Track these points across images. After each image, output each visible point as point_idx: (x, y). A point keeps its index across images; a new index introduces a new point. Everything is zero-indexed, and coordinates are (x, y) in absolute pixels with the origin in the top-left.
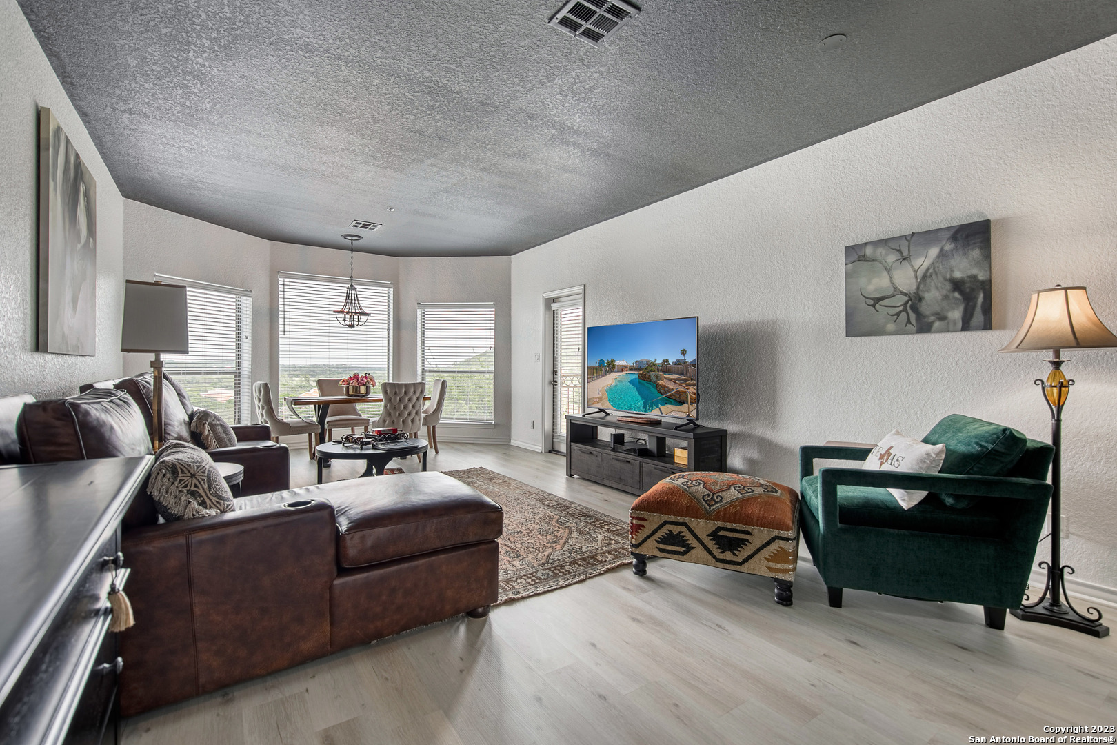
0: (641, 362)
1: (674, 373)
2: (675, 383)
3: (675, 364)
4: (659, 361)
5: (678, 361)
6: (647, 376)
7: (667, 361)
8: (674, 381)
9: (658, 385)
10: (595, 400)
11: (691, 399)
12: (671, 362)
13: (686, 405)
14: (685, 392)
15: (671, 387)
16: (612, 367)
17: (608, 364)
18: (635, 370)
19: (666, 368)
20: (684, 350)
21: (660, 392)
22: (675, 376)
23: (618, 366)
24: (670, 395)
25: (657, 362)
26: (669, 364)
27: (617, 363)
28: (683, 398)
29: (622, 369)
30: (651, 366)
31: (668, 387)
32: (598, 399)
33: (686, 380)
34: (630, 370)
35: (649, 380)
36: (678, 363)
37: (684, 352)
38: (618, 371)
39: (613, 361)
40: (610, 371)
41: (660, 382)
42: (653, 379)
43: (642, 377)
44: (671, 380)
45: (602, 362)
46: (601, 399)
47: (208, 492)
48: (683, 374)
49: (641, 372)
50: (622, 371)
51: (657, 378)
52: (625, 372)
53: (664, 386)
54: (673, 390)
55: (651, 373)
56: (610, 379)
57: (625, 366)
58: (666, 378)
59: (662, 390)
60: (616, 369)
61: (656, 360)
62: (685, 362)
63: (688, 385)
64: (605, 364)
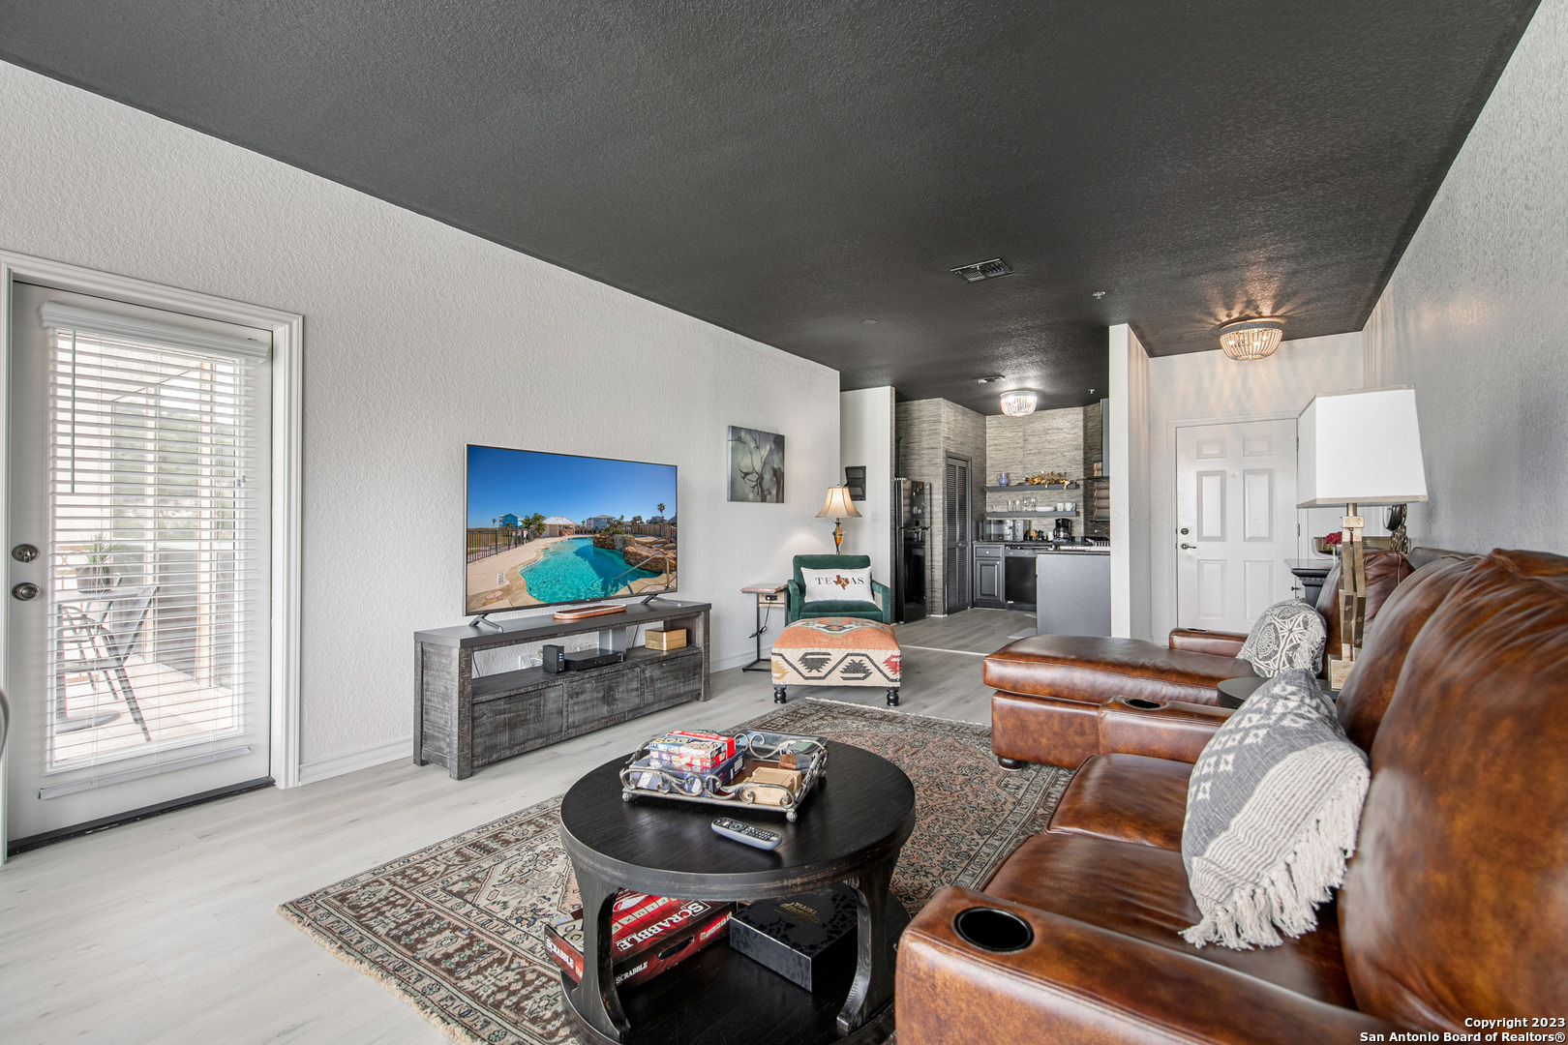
0: (597, 520)
1: (649, 535)
2: (651, 547)
3: (650, 522)
4: (628, 519)
5: (654, 518)
6: (608, 542)
7: (639, 518)
8: (650, 545)
9: (626, 553)
10: (491, 596)
11: (668, 566)
12: (644, 520)
13: (664, 575)
14: (663, 559)
15: (644, 553)
16: (535, 528)
17: (528, 524)
18: (590, 532)
19: (637, 528)
20: (661, 505)
21: (630, 563)
22: (650, 539)
23: (552, 526)
24: (644, 565)
25: (625, 520)
26: (642, 523)
27: (549, 521)
28: (660, 566)
29: (561, 531)
30: (615, 526)
31: (640, 555)
32: (500, 593)
33: (665, 543)
34: (577, 533)
35: (611, 547)
36: (654, 521)
37: (661, 508)
38: (551, 536)
39: (537, 518)
40: (532, 537)
41: (630, 549)
42: (619, 545)
43: (600, 544)
44: (644, 544)
45: (509, 521)
46: (507, 591)
48: (660, 536)
49: (599, 535)
50: (561, 535)
51: (625, 542)
52: (566, 537)
53: (636, 554)
54: (647, 557)
55: (615, 536)
56: (532, 551)
57: (567, 527)
58: (638, 542)
59: (630, 559)
60: (547, 532)
61: (622, 517)
62: (662, 520)
63: (666, 549)
64: (520, 524)
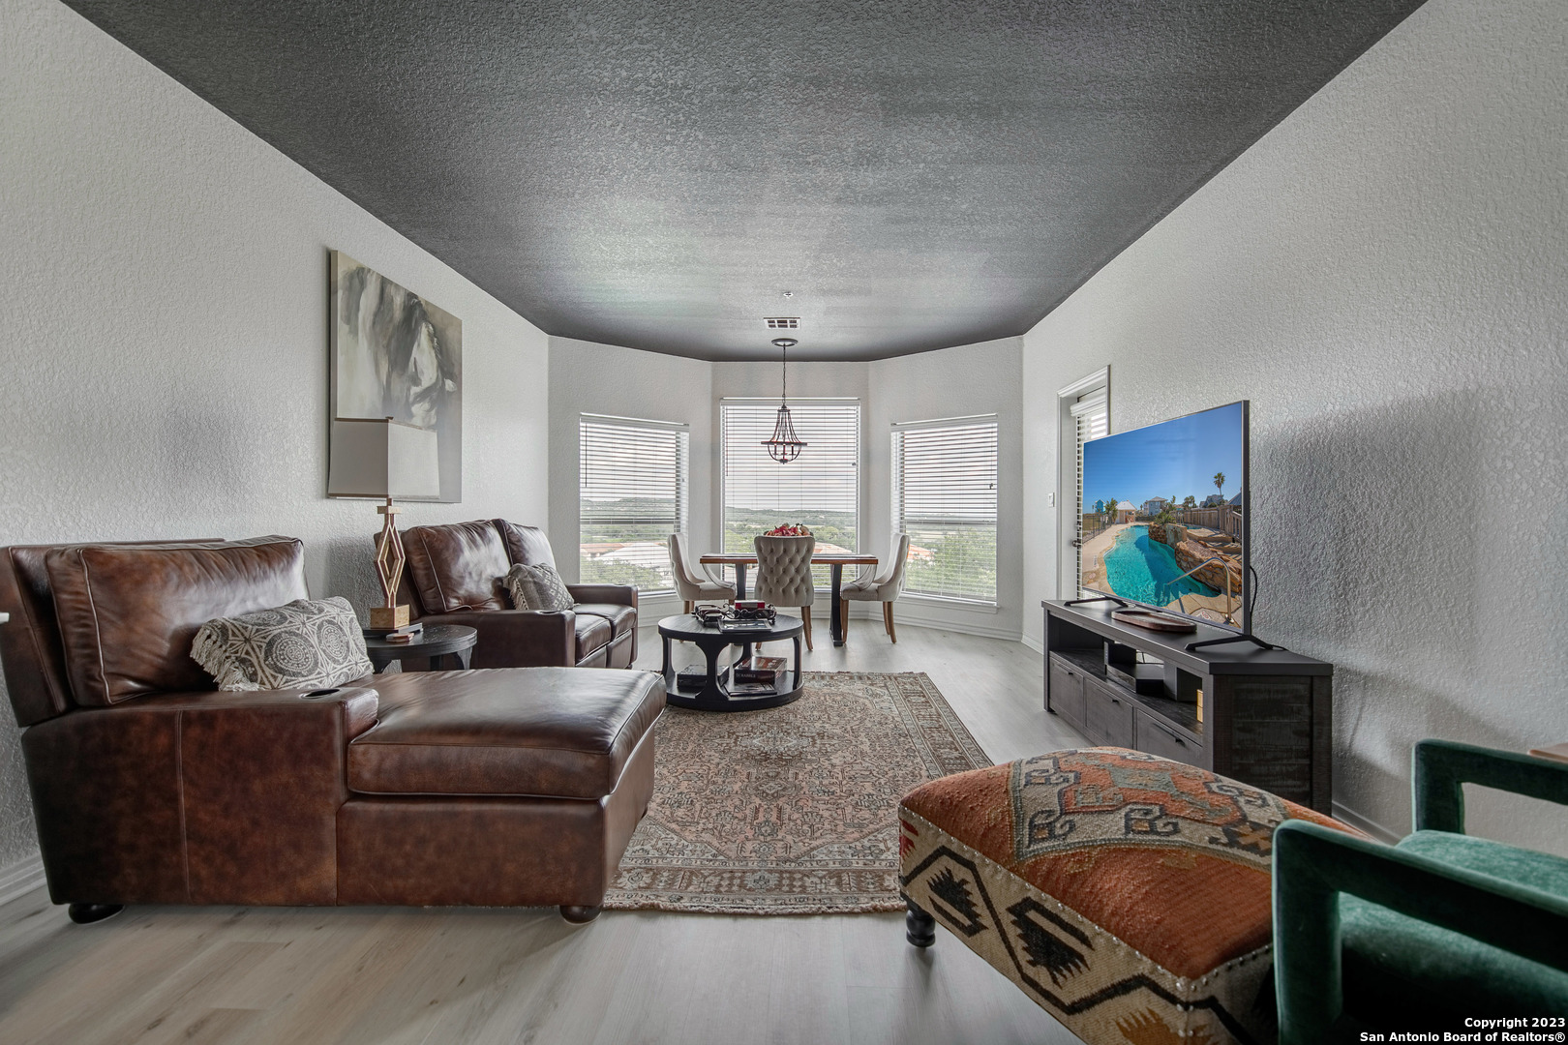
0: (1151, 503)
1: (1204, 526)
2: (1205, 546)
3: (1205, 505)
4: (1180, 501)
5: (1210, 499)
6: (1161, 533)
7: (1192, 499)
8: (1203, 542)
9: (1178, 551)
10: (1091, 576)
11: (1232, 584)
12: (1198, 503)
13: (1223, 597)
14: (1222, 568)
15: (1198, 555)
16: (1112, 515)
17: (1108, 508)
18: (1144, 519)
19: (1191, 515)
20: (1219, 475)
21: (1180, 566)
22: (1205, 532)
23: (1121, 511)
24: (1198, 573)
25: (1177, 502)
26: (1195, 506)
27: (1121, 506)
28: (1218, 580)
29: (1126, 517)
30: (1167, 512)
31: (1193, 556)
32: (1094, 575)
33: (1224, 541)
34: (1137, 520)
35: (1164, 541)
36: (1211, 503)
37: (1219, 480)
38: (1120, 523)
39: (1114, 503)
40: (1111, 522)
41: (1182, 545)
42: (1171, 538)
43: (1154, 535)
44: (1198, 540)
45: (1100, 504)
46: (1098, 574)
47: (262, 662)
48: (1217, 528)
49: (1152, 523)
50: (1126, 522)
51: (1177, 535)
52: (1131, 524)
53: (1187, 554)
54: (1201, 561)
55: (1167, 525)
56: (1110, 538)
57: (1130, 513)
58: (1190, 537)
59: (1184, 561)
60: (1118, 519)
61: (1174, 498)
62: (1221, 501)
63: (1226, 552)
64: (1104, 509)
